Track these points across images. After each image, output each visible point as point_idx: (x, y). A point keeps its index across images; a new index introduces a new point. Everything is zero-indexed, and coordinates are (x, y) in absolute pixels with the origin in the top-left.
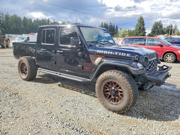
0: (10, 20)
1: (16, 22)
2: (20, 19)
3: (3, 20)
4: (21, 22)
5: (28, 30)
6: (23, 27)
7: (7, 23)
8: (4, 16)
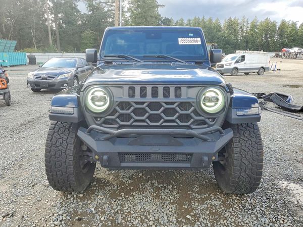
0: (258, 29)
1: (267, 31)
2: (274, 25)
3: (247, 30)
4: (275, 31)
5: (285, 43)
6: (277, 40)
7: (252, 34)
8: (250, 24)
